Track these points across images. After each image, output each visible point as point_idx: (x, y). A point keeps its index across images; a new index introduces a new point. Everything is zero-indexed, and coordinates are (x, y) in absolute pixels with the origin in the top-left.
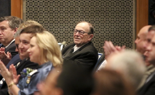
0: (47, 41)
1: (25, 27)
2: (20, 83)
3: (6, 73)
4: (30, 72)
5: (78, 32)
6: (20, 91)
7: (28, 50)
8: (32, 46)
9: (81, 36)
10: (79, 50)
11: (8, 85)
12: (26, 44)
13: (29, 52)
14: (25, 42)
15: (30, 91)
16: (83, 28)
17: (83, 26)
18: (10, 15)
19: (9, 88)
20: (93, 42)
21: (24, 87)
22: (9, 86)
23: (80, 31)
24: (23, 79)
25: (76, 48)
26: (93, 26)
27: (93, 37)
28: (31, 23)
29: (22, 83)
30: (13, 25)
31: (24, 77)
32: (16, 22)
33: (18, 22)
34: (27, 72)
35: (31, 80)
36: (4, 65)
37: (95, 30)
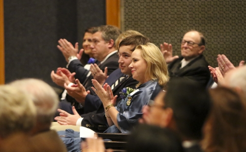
0: (154, 54)
1: (125, 38)
2: (118, 105)
3: (103, 93)
4: (131, 92)
5: (186, 43)
6: (120, 114)
7: (131, 66)
8: (135, 60)
9: (191, 47)
10: (189, 65)
11: (105, 107)
12: (127, 57)
13: (132, 68)
14: (126, 55)
15: (130, 114)
16: (193, 38)
17: (192, 36)
18: (105, 24)
19: (106, 110)
20: (205, 56)
21: (124, 110)
22: (107, 108)
23: (189, 42)
24: (123, 100)
25: (184, 63)
26: (204, 35)
27: (204, 49)
28: (133, 33)
29: (121, 105)
30: (107, 37)
31: (124, 98)
32: (111, 32)
33: (113, 33)
34: (128, 92)
35: (132, 101)
36: (98, 83)
37: (206, 40)
